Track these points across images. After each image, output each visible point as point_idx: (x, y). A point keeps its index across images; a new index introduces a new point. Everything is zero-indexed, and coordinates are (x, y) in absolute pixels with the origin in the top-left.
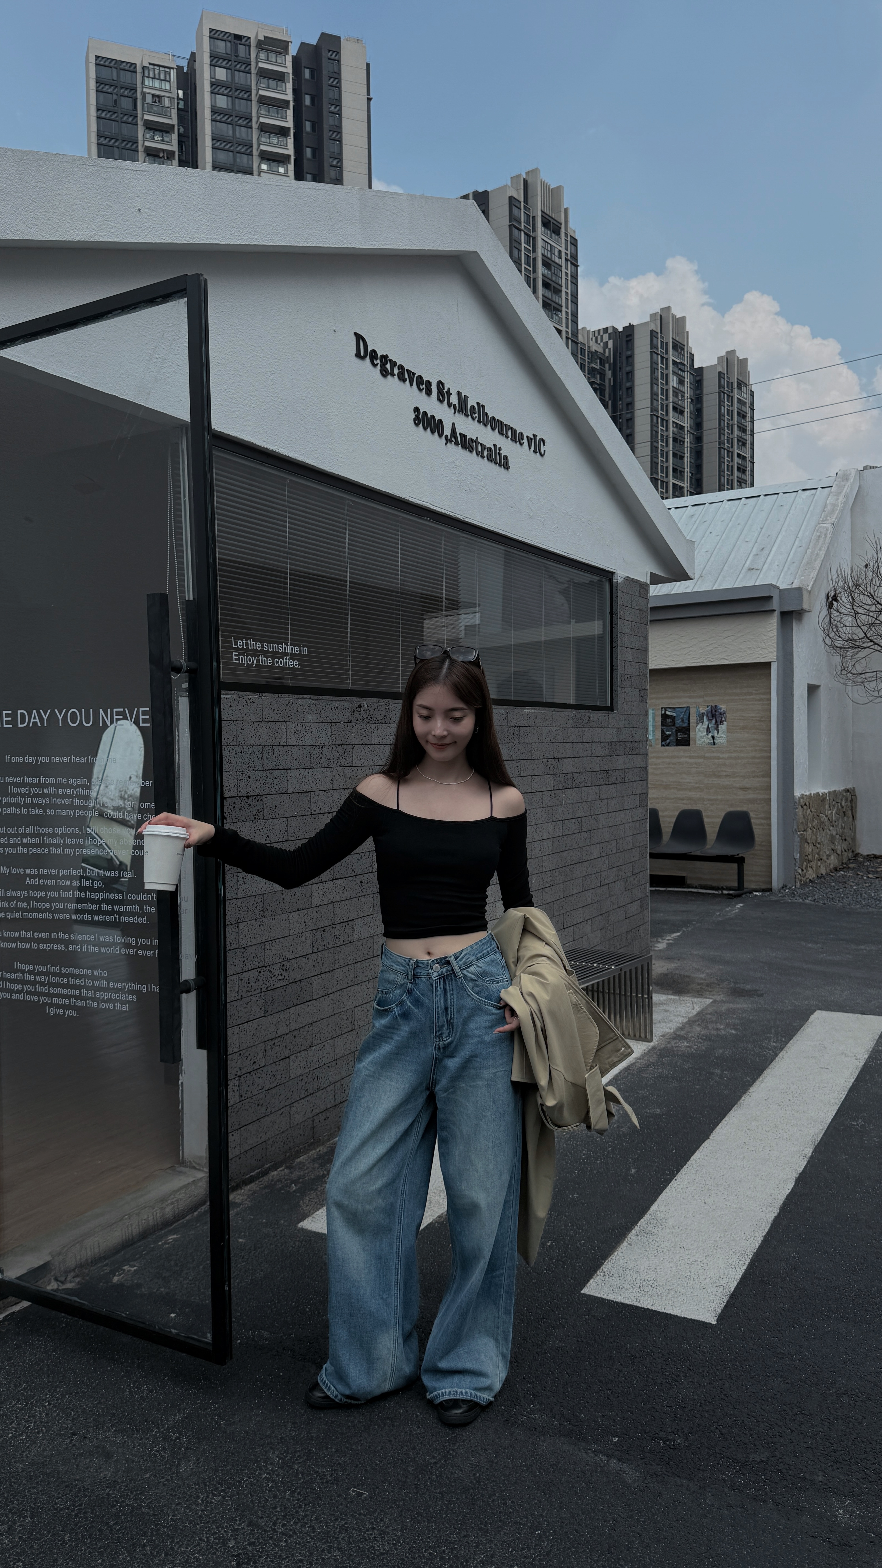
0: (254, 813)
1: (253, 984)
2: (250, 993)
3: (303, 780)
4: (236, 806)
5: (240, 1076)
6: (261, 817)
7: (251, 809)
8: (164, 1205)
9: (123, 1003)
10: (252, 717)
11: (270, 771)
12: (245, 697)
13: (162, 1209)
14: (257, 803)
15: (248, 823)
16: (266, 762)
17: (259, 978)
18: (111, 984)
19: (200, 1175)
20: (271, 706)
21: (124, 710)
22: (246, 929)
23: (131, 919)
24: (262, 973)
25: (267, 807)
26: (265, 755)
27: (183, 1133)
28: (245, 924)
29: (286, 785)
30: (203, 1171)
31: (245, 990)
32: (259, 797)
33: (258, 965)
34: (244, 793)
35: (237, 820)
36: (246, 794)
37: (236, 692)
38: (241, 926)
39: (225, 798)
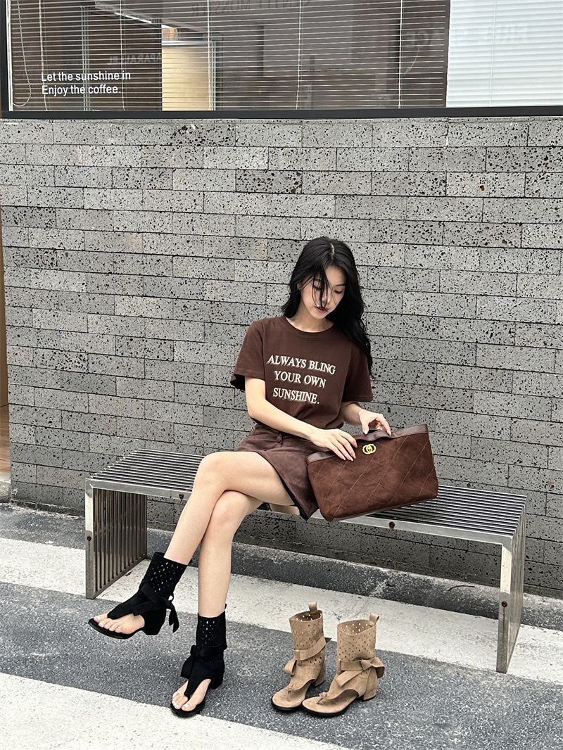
0: (46, 222)
1: (48, 361)
2: (45, 367)
3: (104, 199)
5: (36, 426)
6: (53, 226)
7: (42, 218)
10: (42, 141)
11: (64, 188)
12: (33, 123)
14: (50, 214)
15: (39, 229)
16: (58, 180)
17: (54, 357)
20: (63, 131)
24: (57, 355)
25: (59, 218)
26: (57, 174)
29: (82, 201)
31: (39, 362)
32: (51, 209)
34: (34, 204)
36: (36, 205)
37: (24, 120)
39: (16, 207)
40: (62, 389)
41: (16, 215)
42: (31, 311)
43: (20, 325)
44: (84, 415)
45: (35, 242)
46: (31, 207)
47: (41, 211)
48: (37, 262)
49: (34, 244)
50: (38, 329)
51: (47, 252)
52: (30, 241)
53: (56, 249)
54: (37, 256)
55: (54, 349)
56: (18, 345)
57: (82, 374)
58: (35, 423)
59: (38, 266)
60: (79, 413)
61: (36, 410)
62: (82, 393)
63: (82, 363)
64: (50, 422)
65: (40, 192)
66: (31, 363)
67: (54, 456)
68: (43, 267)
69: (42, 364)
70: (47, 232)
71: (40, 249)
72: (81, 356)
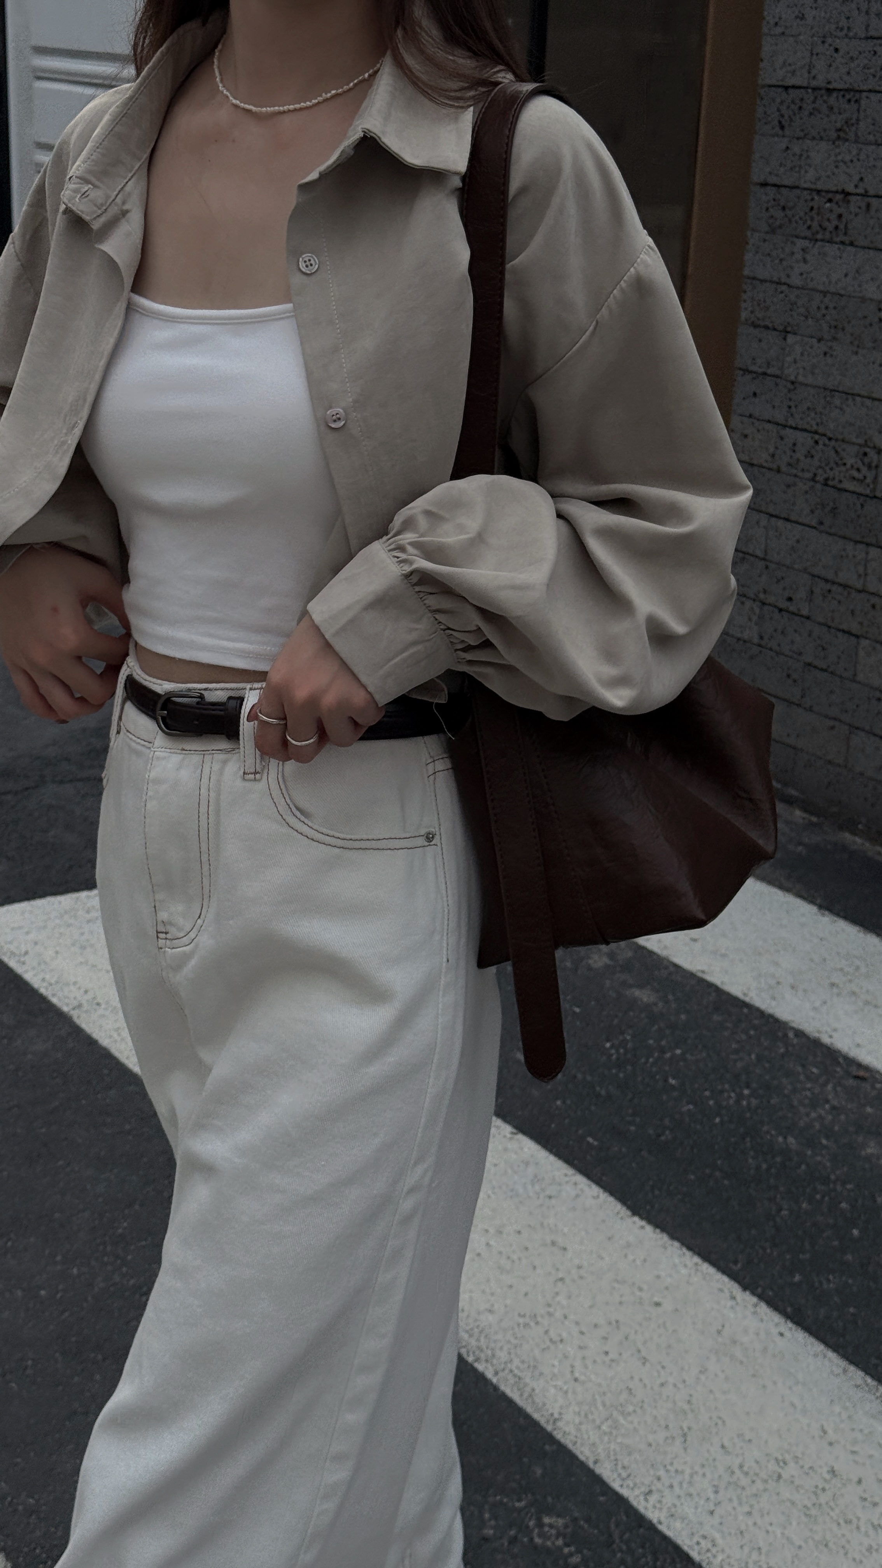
0: (839, 125)
2: (794, 471)
4: (804, 106)
7: (833, 117)
15: (824, 144)
17: (813, 452)
22: (798, 349)
24: (821, 446)
25: (865, 117)
28: (798, 338)
32: (852, 94)
33: (815, 427)
34: (820, 82)
35: (802, 134)
36: (824, 85)
38: (791, 339)
39: (786, 88)
40: (822, 528)
41: (784, 108)
42: (785, 339)
43: (760, 370)
44: (854, 594)
45: (811, 174)
46: (814, 89)
47: (832, 100)
48: (809, 223)
49: (808, 178)
50: (793, 383)
51: (830, 201)
52: (803, 172)
53: (849, 194)
54: (812, 209)
55: (816, 432)
56: (750, 416)
57: (862, 498)
58: (762, 596)
59: (808, 234)
60: (845, 586)
61: (767, 567)
62: (856, 542)
63: (864, 470)
64: (790, 599)
65: (836, 50)
66: (769, 459)
67: (789, 676)
68: (819, 236)
69: (789, 464)
70: (837, 151)
71: (819, 192)
72: (865, 454)
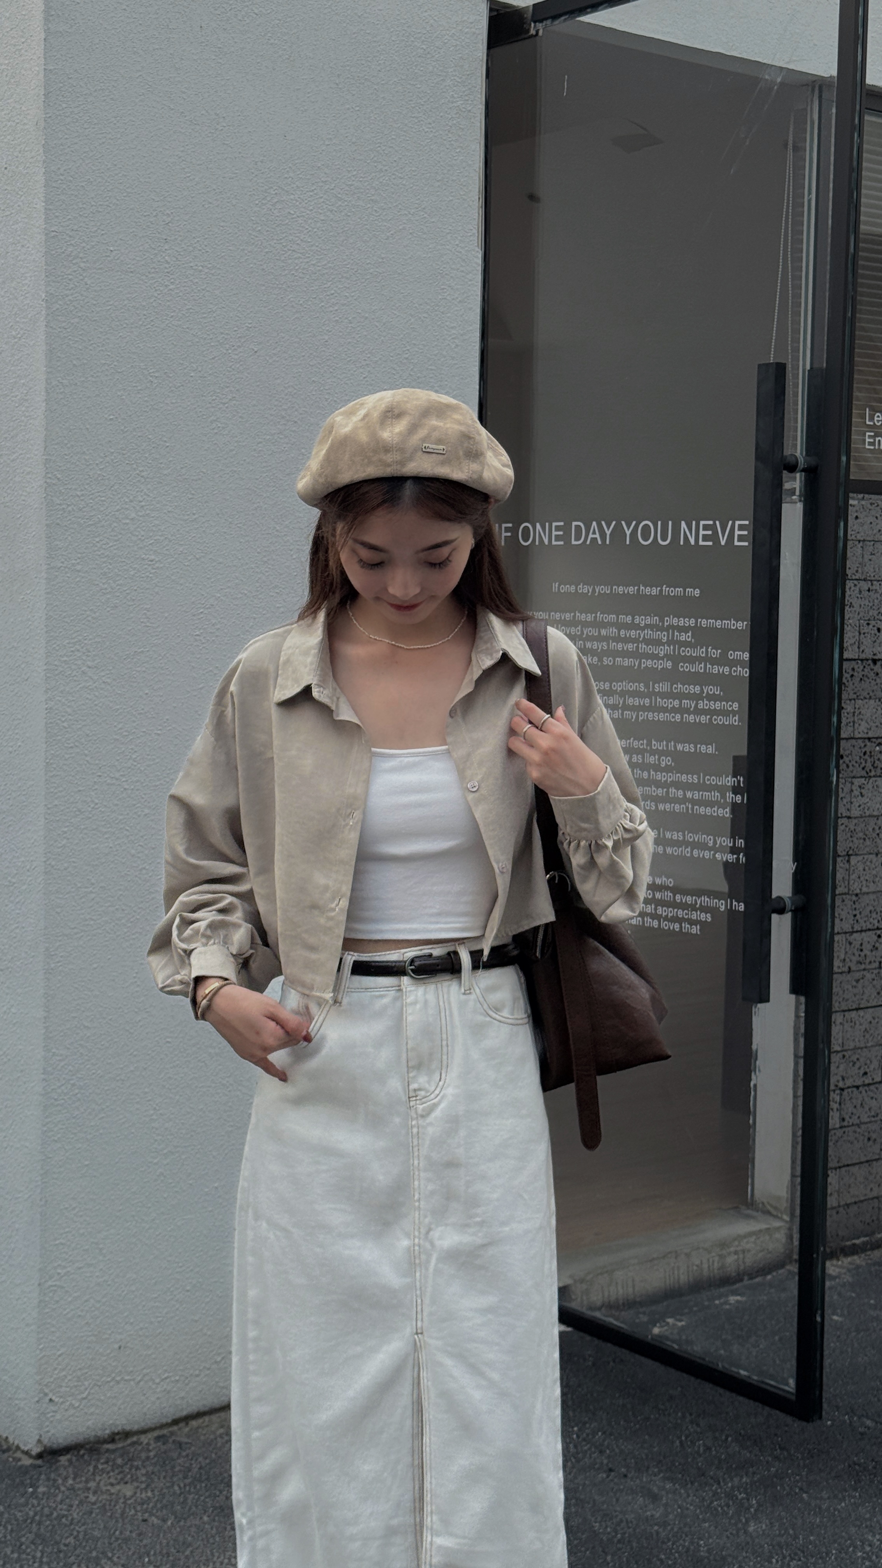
2: (863, 967)
4: (855, 674)
5: (842, 1089)
7: (878, 680)
8: (724, 1252)
9: (692, 922)
13: (721, 1257)
18: (678, 897)
19: (777, 1224)
21: (715, 523)
22: (860, 866)
23: (709, 811)
27: (754, 1158)
28: (860, 858)
30: (781, 1219)
31: (855, 959)
33: (877, 925)
34: (868, 654)
35: (855, 696)
36: (871, 657)
37: (868, 496)
38: (857, 860)
42: (848, 861)
45: (863, 726)
46: (862, 660)
47: (877, 667)
48: (864, 764)
49: (861, 730)
50: (857, 895)
58: (840, 1084)
61: (844, 1057)
64: (865, 1074)
65: (879, 630)
66: (841, 965)
67: (869, 1139)
69: (858, 962)
